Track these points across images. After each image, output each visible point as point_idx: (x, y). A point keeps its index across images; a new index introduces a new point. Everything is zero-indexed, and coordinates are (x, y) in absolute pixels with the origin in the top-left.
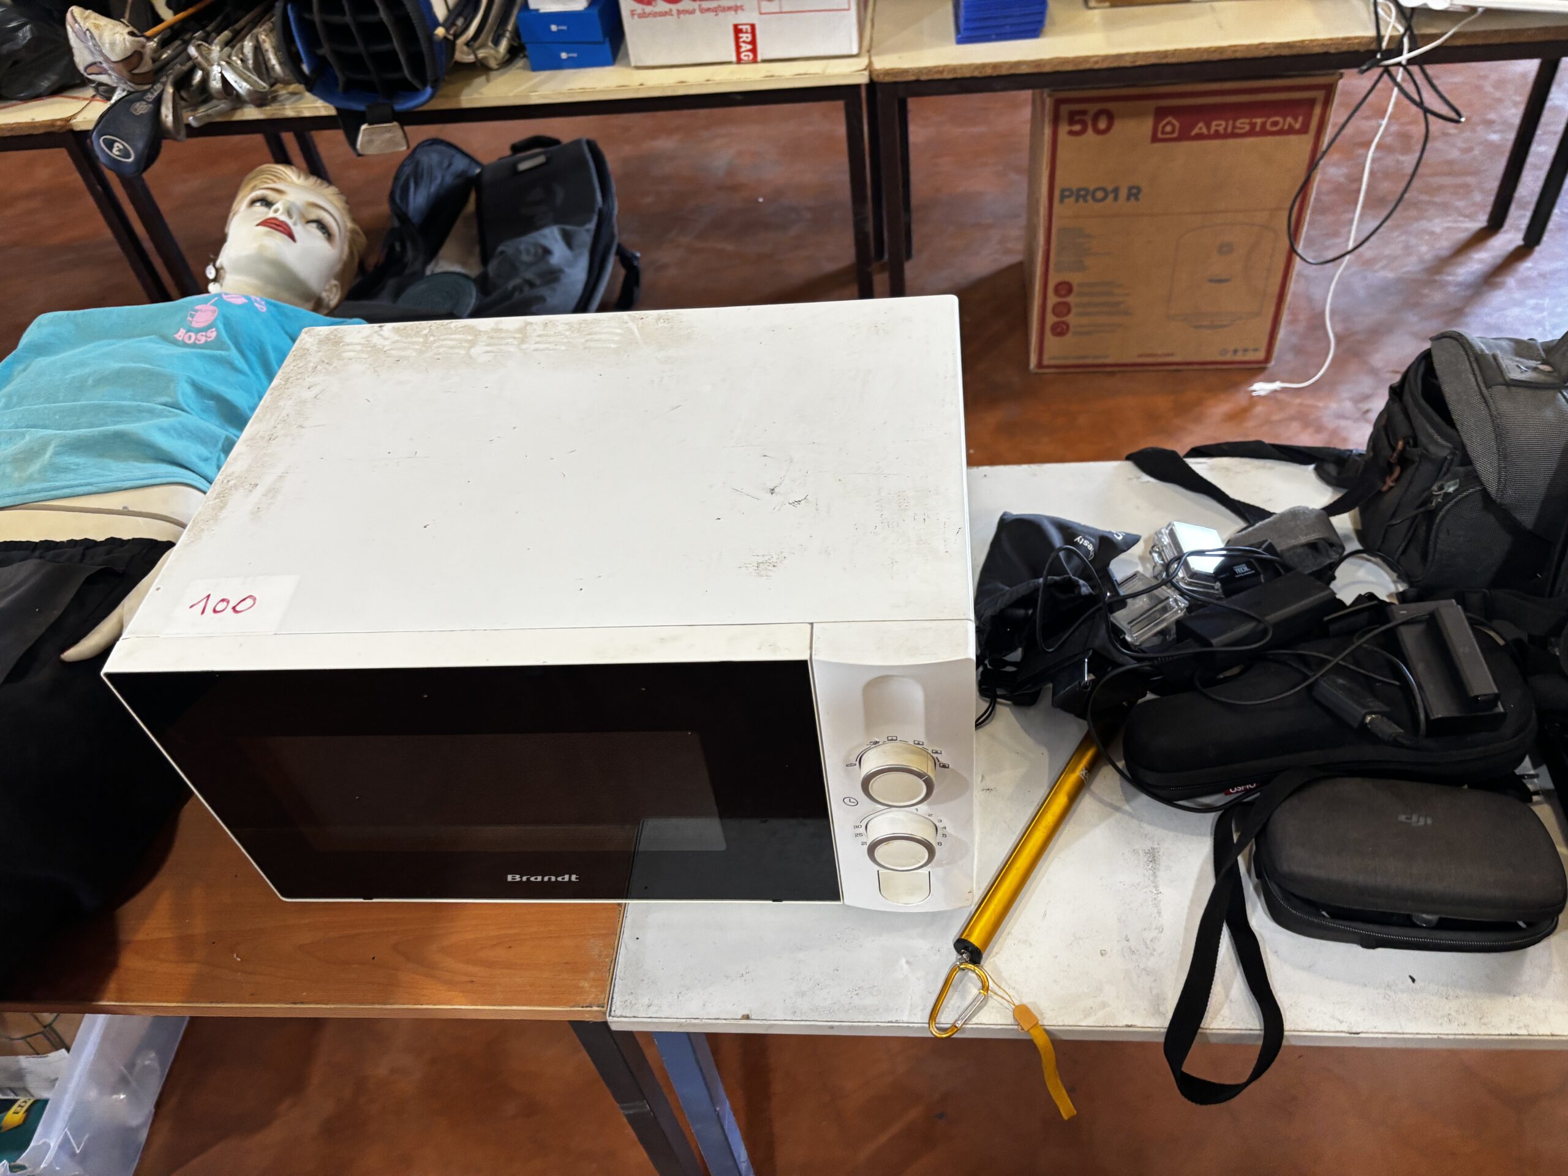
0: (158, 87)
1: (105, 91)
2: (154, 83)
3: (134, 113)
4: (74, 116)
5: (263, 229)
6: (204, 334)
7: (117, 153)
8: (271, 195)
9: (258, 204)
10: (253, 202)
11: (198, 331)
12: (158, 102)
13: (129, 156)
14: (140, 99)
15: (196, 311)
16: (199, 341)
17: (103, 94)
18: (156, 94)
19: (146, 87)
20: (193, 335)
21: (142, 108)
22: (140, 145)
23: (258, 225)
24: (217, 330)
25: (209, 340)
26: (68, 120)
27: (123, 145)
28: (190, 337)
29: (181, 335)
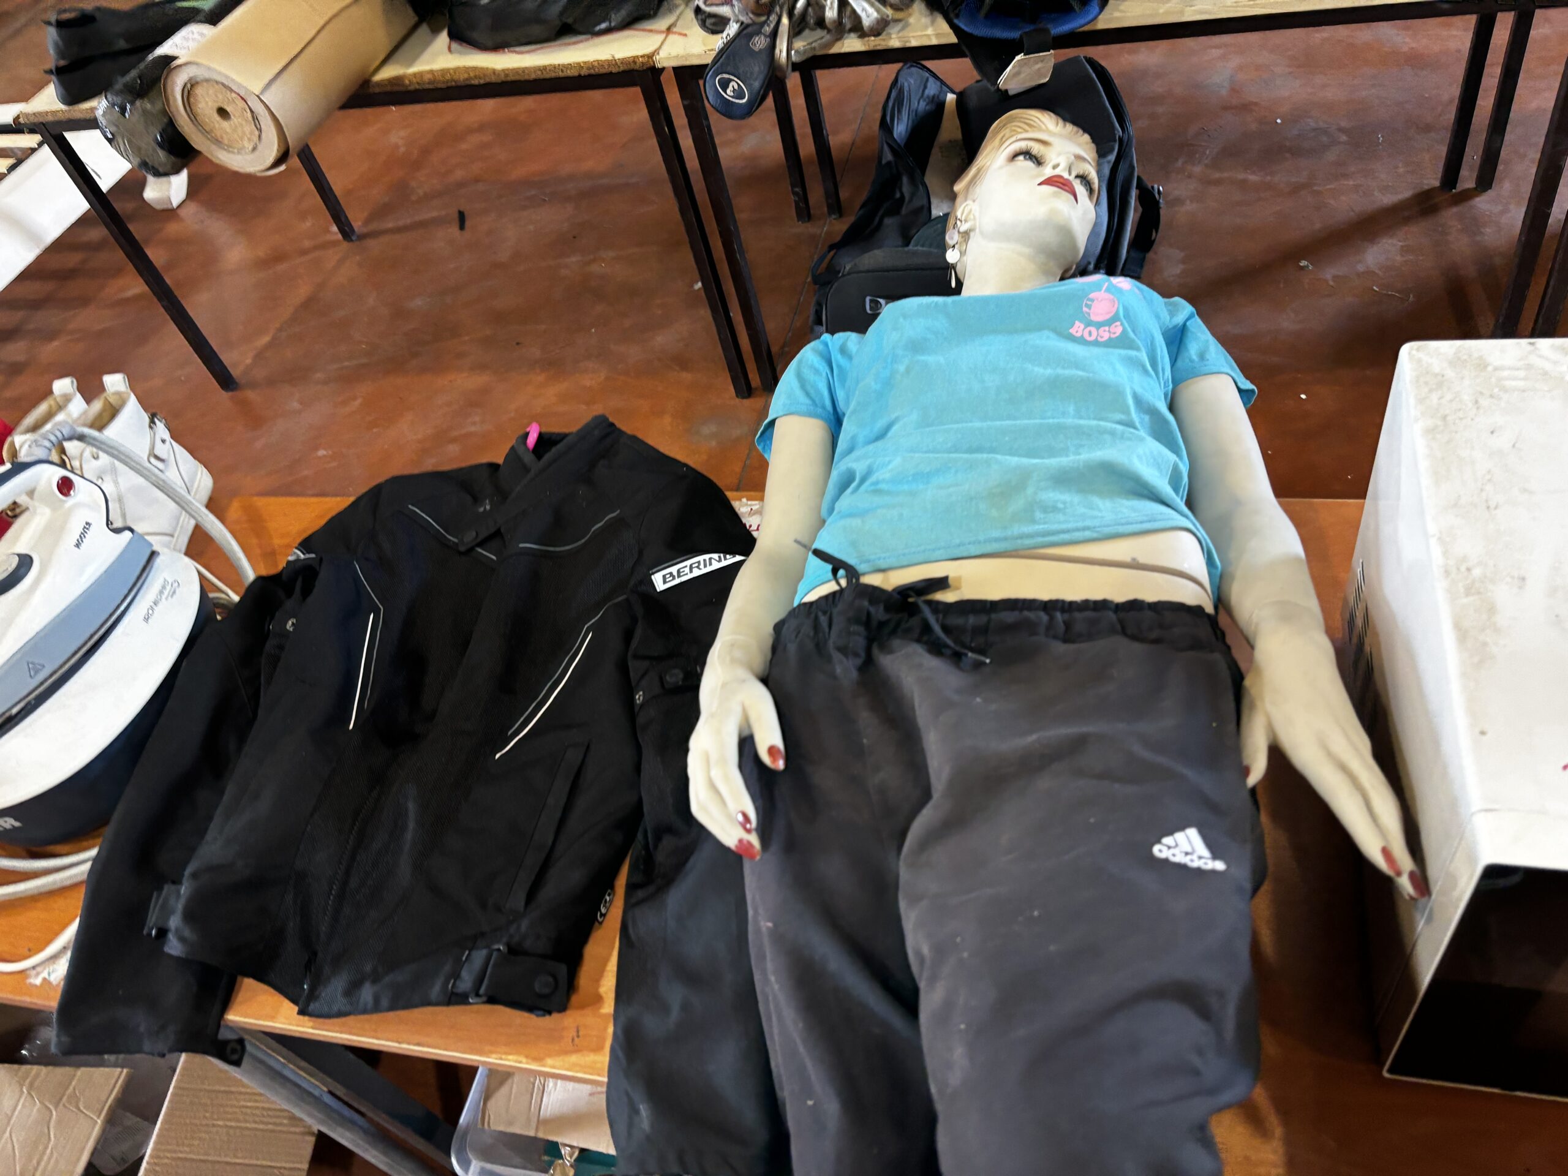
0: (773, 18)
1: (714, 24)
2: (769, 15)
3: (753, 47)
4: (656, 51)
5: (1048, 189)
6: (1107, 328)
7: (732, 94)
8: (1036, 148)
9: (1021, 158)
10: (1015, 156)
11: (1099, 325)
12: (774, 34)
13: (743, 98)
14: (758, 33)
15: (1093, 300)
16: (1102, 337)
17: (710, 27)
18: (772, 26)
19: (763, 18)
20: (1093, 329)
21: (759, 43)
22: (757, 85)
23: (1040, 184)
24: (1122, 324)
25: (1113, 336)
26: (650, 56)
27: (738, 84)
28: (1090, 333)
29: (1078, 329)
